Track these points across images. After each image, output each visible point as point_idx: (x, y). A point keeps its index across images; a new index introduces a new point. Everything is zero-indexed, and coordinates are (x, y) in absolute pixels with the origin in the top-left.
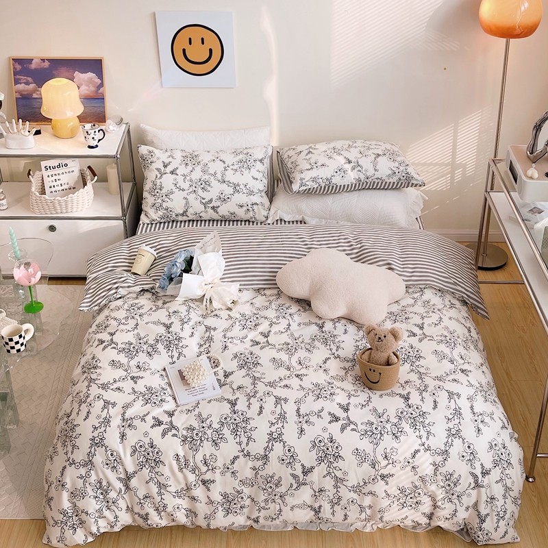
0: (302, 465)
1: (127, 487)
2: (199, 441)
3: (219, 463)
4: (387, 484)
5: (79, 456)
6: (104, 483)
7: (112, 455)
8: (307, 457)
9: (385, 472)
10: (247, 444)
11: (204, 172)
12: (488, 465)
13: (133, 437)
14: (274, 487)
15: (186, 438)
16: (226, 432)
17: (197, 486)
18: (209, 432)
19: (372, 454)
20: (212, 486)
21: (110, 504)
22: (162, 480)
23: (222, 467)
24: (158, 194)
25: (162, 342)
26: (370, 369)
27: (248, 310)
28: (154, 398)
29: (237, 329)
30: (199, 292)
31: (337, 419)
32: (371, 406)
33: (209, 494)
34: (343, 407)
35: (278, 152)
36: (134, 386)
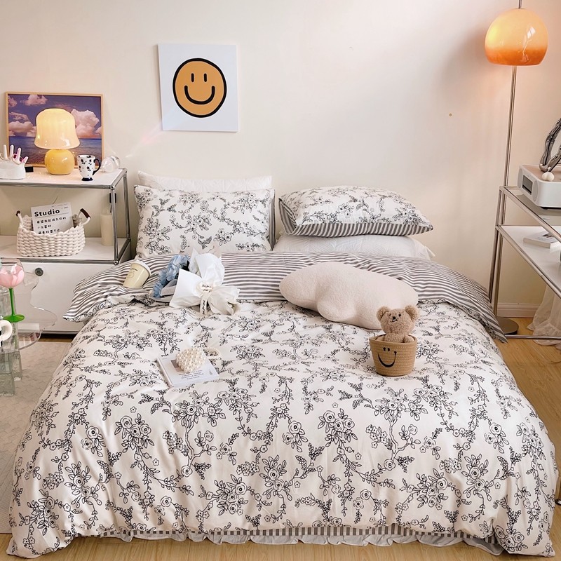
0: (310, 445)
1: (110, 476)
2: (193, 417)
3: (216, 443)
4: (405, 470)
5: (56, 435)
6: (83, 468)
8: (317, 437)
9: (403, 454)
10: (248, 420)
11: (203, 209)
12: (518, 451)
13: (118, 413)
14: (277, 474)
15: (179, 413)
16: (224, 408)
17: (190, 472)
18: (205, 407)
19: (388, 432)
20: (206, 473)
21: (88, 495)
22: (149, 463)
23: (219, 448)
24: (153, 232)
25: (154, 336)
26: (384, 349)
27: (249, 316)
28: (143, 380)
29: (236, 330)
30: (196, 294)
31: (349, 396)
32: (386, 387)
33: (204, 483)
34: (355, 387)
35: (280, 200)
36: (122, 369)
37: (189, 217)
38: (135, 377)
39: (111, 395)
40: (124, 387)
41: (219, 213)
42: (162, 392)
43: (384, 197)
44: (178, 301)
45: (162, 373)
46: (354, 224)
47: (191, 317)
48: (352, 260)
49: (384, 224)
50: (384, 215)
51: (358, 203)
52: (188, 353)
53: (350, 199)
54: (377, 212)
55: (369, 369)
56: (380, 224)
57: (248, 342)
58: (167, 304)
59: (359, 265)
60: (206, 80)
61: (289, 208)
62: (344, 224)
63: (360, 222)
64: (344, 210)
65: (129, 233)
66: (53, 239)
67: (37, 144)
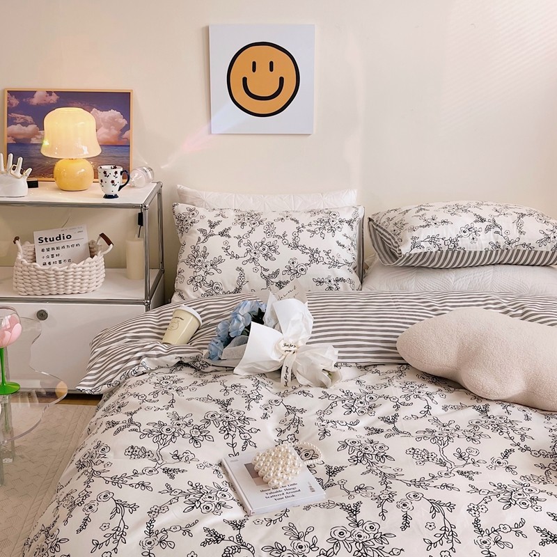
24: (199, 264)
25: (217, 424)
27: (355, 389)
28: (205, 501)
29: (339, 413)
30: (275, 357)
35: (370, 220)
36: (170, 482)
37: (249, 244)
38: (191, 497)
39: (154, 529)
40: (175, 515)
41: (290, 239)
42: (238, 525)
43: (523, 215)
44: (246, 367)
45: (233, 487)
46: (481, 252)
47: (268, 392)
48: (495, 304)
50: (525, 239)
51: (486, 224)
52: (274, 455)
53: (475, 218)
54: (514, 235)
57: (359, 434)
58: (231, 370)
59: (508, 311)
60: (271, 69)
61: (384, 230)
62: (467, 252)
63: (490, 248)
64: (468, 232)
65: (162, 262)
66: (62, 273)
67: (45, 152)
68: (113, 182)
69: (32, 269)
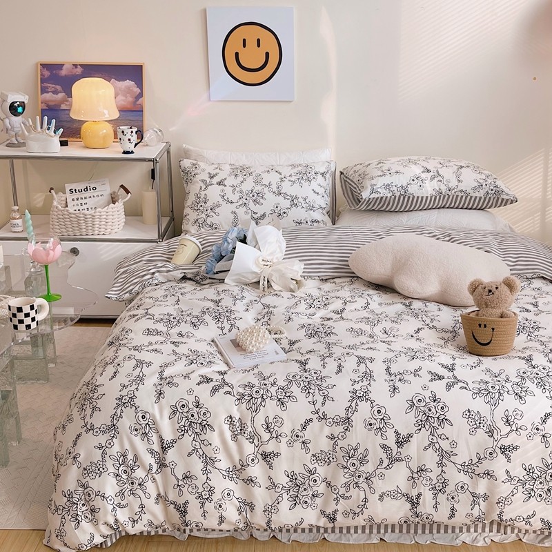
0: (396, 432)
1: (162, 465)
2: (260, 400)
3: (286, 429)
4: (509, 460)
5: (101, 419)
6: (130, 457)
7: (143, 417)
8: (403, 422)
9: (506, 442)
10: (323, 404)
11: (256, 182)
13: (172, 396)
14: (357, 463)
15: (244, 395)
16: (295, 390)
17: (256, 461)
18: (273, 390)
19: (489, 417)
20: (275, 462)
21: (135, 487)
22: (209, 451)
23: (289, 434)
24: (201, 208)
25: (210, 314)
26: (480, 325)
27: (315, 293)
28: (200, 359)
29: (302, 307)
30: (257, 270)
31: (440, 378)
32: (483, 367)
33: (272, 473)
34: (446, 367)
35: (341, 173)
36: (175, 349)
37: (241, 192)
38: (191, 357)
39: (164, 376)
40: (179, 368)
41: (274, 187)
42: (222, 373)
43: (461, 167)
44: (234, 278)
45: (221, 353)
46: (427, 197)
47: (250, 295)
48: (429, 233)
49: (462, 197)
50: (462, 186)
51: (432, 174)
52: (250, 332)
53: (423, 169)
54: (453, 183)
55: (461, 348)
56: (457, 196)
57: (316, 320)
58: (222, 281)
59: (439, 238)
60: (259, 46)
61: (352, 181)
62: (416, 197)
63: (434, 194)
64: (416, 181)
65: (172, 211)
66: (90, 216)
67: (73, 116)
68: (129, 140)
69: (66, 213)
